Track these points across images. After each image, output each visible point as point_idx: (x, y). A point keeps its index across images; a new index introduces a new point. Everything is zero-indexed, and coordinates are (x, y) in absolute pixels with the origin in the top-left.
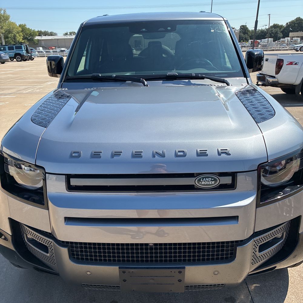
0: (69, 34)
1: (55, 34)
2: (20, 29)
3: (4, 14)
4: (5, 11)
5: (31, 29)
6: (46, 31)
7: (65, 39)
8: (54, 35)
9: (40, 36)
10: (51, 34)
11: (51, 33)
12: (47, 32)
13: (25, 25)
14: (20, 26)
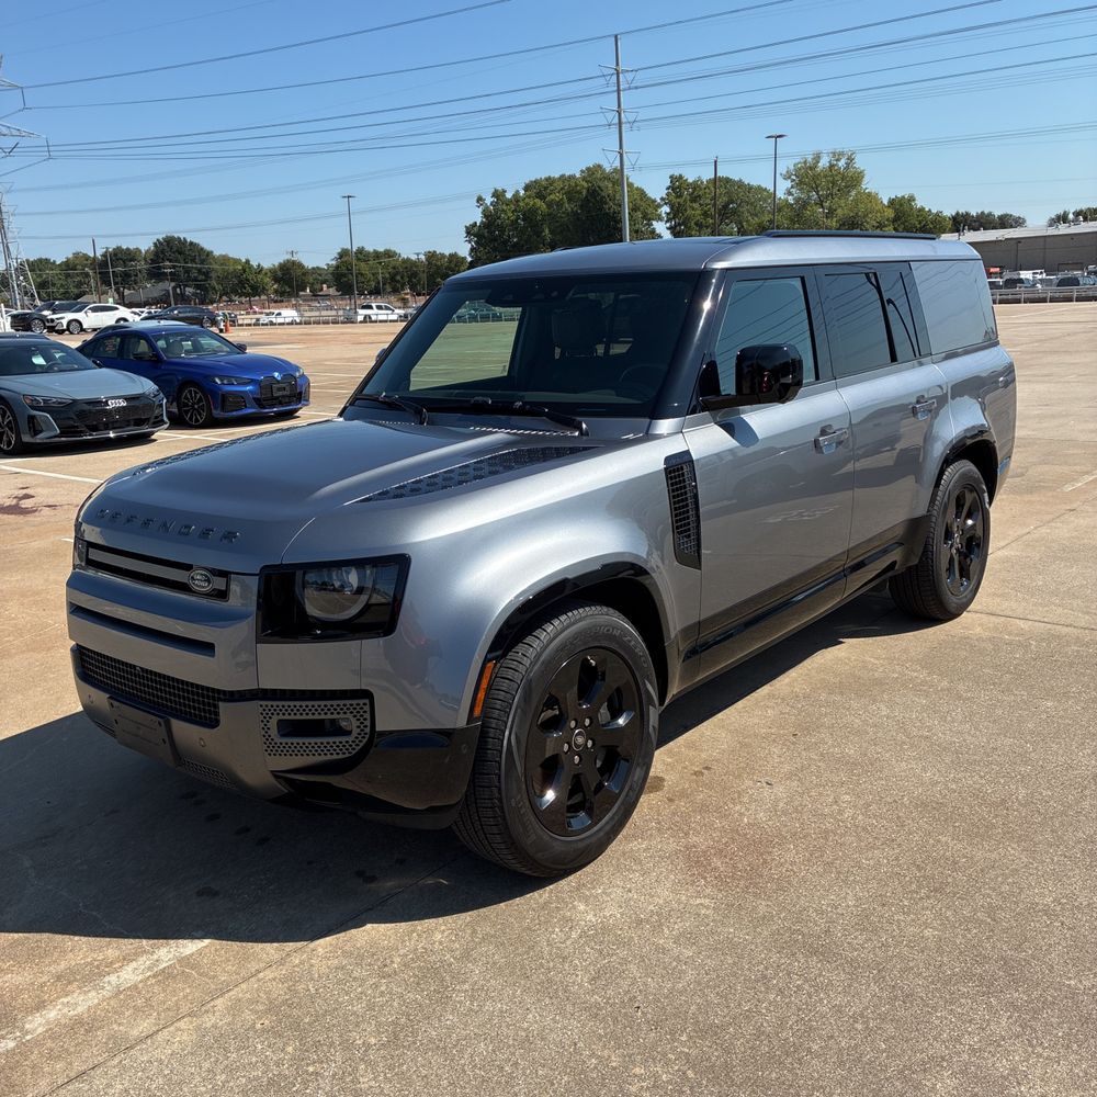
0: (1071, 216)
1: (1018, 222)
2: (890, 214)
3: (847, 168)
4: (850, 159)
5: (930, 210)
6: (986, 212)
7: (1048, 239)
8: (1011, 227)
9: (958, 231)
10: (1004, 222)
11: (1002, 218)
12: (990, 214)
13: (912, 199)
14: (892, 202)
